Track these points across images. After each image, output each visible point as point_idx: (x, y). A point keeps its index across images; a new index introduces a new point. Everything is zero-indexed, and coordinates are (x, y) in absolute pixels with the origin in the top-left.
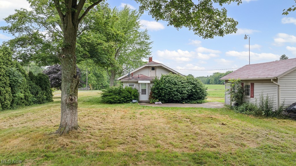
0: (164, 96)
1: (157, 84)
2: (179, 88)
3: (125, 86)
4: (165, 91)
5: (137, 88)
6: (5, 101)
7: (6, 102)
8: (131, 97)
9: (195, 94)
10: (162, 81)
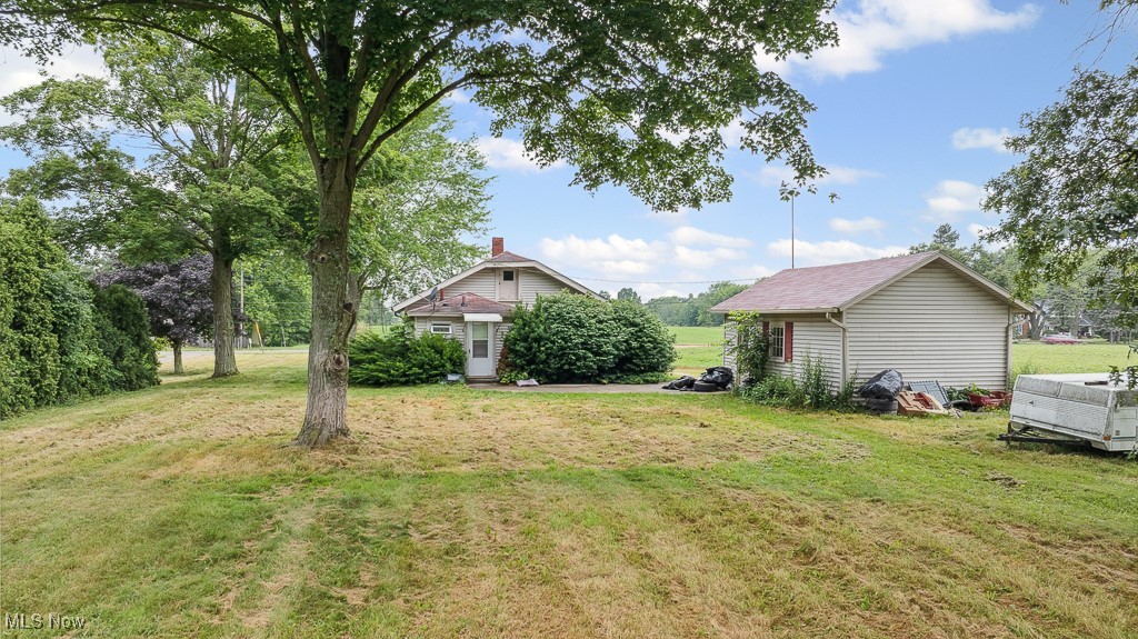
0: (545, 362)
1: (525, 325)
2: (590, 336)
3: (420, 331)
4: (550, 345)
5: (459, 336)
6: (43, 376)
7: (47, 382)
8: (443, 366)
9: (637, 355)
10: (537, 316)
